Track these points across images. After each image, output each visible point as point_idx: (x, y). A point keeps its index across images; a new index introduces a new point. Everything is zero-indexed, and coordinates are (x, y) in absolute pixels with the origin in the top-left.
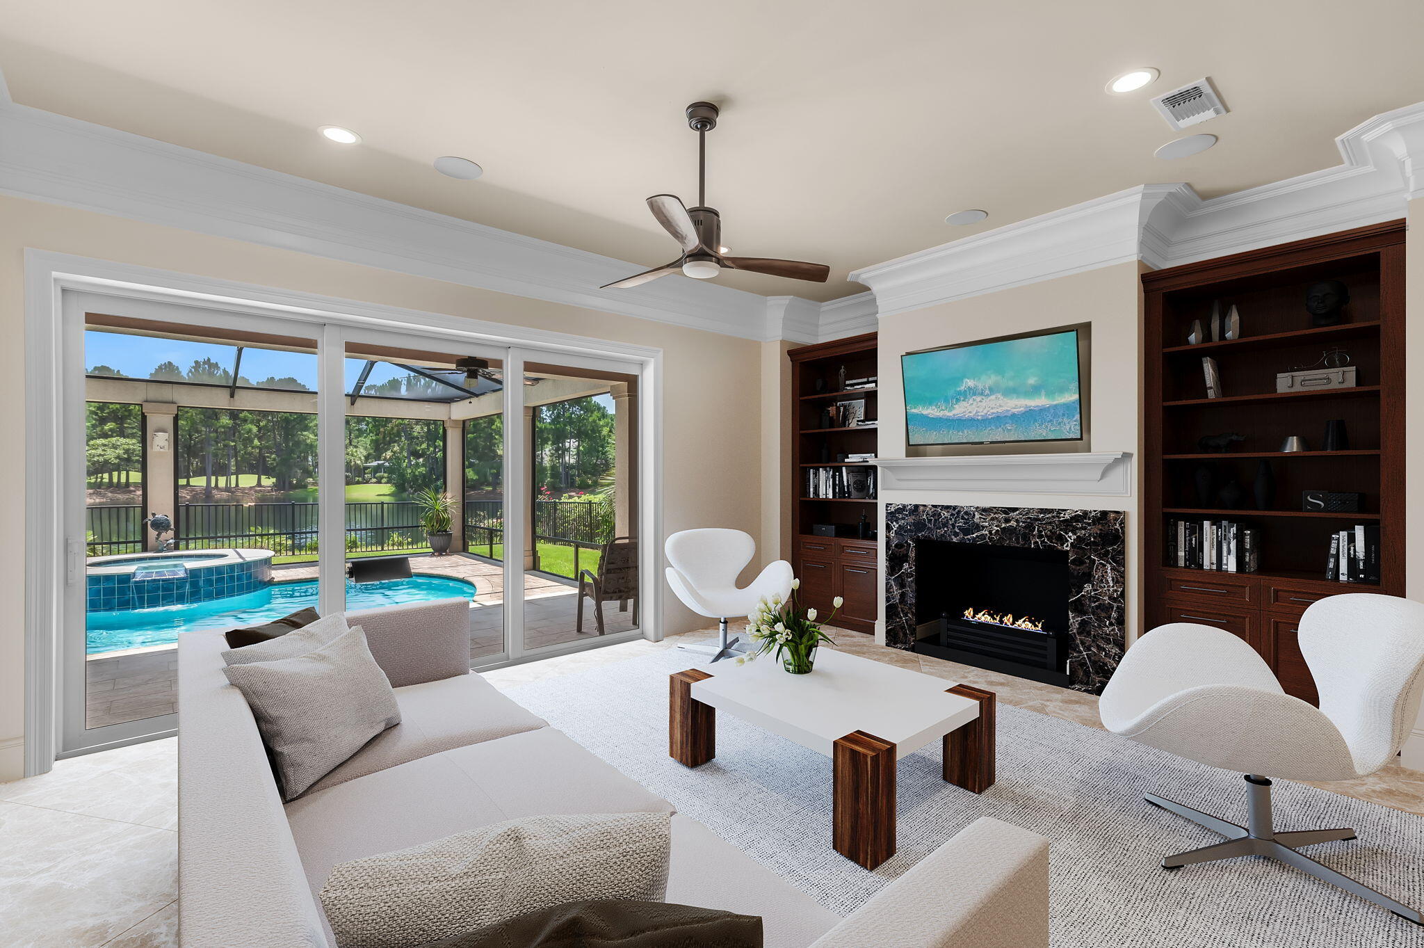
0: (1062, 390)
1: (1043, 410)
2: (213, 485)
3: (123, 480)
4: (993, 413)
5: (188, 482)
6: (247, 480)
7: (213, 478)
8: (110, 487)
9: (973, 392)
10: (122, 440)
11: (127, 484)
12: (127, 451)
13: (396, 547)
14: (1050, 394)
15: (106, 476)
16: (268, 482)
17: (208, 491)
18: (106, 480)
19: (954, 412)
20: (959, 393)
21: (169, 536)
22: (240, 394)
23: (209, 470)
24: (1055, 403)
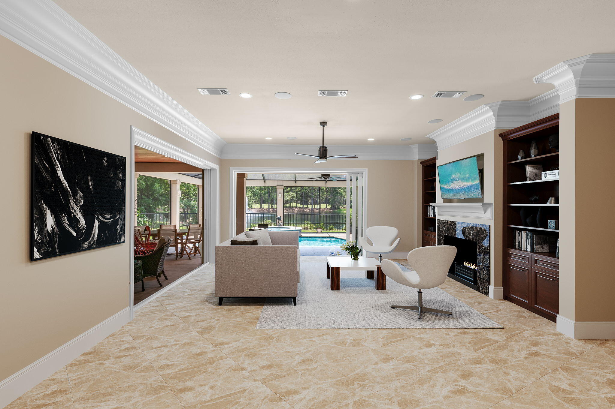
0: (475, 179)
1: (471, 186)
2: (314, 208)
3: (292, 206)
4: (460, 187)
5: (303, 206)
6: (323, 206)
7: (314, 205)
8: (289, 208)
9: (454, 180)
10: (292, 193)
11: (293, 207)
12: (292, 197)
13: (343, 230)
14: (472, 180)
15: (288, 204)
16: (329, 207)
17: (312, 209)
18: (288, 206)
19: (451, 187)
20: (451, 180)
21: (281, 222)
22: (297, 182)
23: (313, 203)
24: (474, 184)
